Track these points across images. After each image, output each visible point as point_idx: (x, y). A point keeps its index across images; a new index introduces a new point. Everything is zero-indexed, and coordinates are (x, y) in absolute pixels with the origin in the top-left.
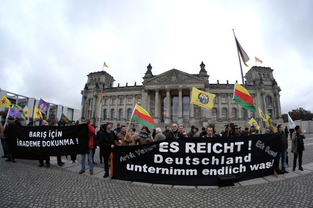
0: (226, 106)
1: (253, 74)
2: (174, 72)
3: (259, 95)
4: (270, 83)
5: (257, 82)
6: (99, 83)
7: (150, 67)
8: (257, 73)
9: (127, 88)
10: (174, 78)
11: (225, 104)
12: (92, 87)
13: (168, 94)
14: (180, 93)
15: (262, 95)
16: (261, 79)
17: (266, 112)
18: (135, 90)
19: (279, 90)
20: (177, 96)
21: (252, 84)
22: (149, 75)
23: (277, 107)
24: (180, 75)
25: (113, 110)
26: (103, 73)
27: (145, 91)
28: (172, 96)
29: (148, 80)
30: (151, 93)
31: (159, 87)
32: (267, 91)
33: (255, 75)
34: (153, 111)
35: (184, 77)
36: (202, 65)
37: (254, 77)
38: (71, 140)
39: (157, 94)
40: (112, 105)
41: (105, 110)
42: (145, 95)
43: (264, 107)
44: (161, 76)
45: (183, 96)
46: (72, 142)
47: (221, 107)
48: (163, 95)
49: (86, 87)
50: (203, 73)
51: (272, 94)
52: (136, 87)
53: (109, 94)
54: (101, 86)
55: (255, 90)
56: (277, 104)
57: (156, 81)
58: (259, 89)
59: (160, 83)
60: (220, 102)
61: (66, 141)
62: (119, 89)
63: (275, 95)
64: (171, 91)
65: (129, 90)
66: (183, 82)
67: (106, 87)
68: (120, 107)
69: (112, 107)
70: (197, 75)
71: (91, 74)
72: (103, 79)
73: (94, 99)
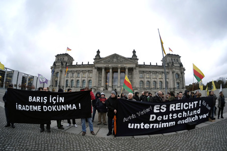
0: (149, 80)
1: (168, 59)
2: (115, 56)
3: (171, 73)
4: (179, 65)
5: (170, 65)
6: (63, 62)
7: (98, 52)
8: (170, 58)
9: (83, 66)
10: (115, 60)
11: (149, 78)
12: (59, 64)
13: (111, 70)
14: (119, 70)
15: (173, 73)
16: (173, 63)
17: (176, 84)
18: (88, 67)
19: (184, 70)
20: (117, 72)
21: (167, 65)
22: (98, 58)
23: (183, 81)
24: (119, 58)
25: (72, 80)
26: (67, 55)
27: (95, 68)
28: (113, 72)
29: (97, 60)
30: (99, 69)
31: (105, 65)
32: (177, 71)
33: (169, 60)
34: (100, 82)
35: (122, 60)
36: (134, 52)
37: (168, 61)
38: (74, 105)
39: (103, 70)
40: (72, 77)
41: (67, 80)
42: (95, 71)
43: (174, 81)
44: (106, 58)
45: (121, 72)
46: (74, 107)
47: (146, 80)
48: (107, 71)
49: (54, 64)
50: (135, 57)
51: (179, 73)
52: (89, 65)
53: (70, 69)
54: (64, 64)
55: (169, 69)
56: (182, 79)
57: (103, 62)
58: (171, 69)
59: (105, 63)
60: (145, 77)
61: (69, 107)
62: (77, 66)
63: (181, 73)
64: (113, 69)
65: (84, 67)
66: (121, 63)
67: (68, 64)
68: (77, 79)
69: (72, 79)
70: (131, 59)
71: (58, 55)
72: (66, 59)
73: (59, 72)
